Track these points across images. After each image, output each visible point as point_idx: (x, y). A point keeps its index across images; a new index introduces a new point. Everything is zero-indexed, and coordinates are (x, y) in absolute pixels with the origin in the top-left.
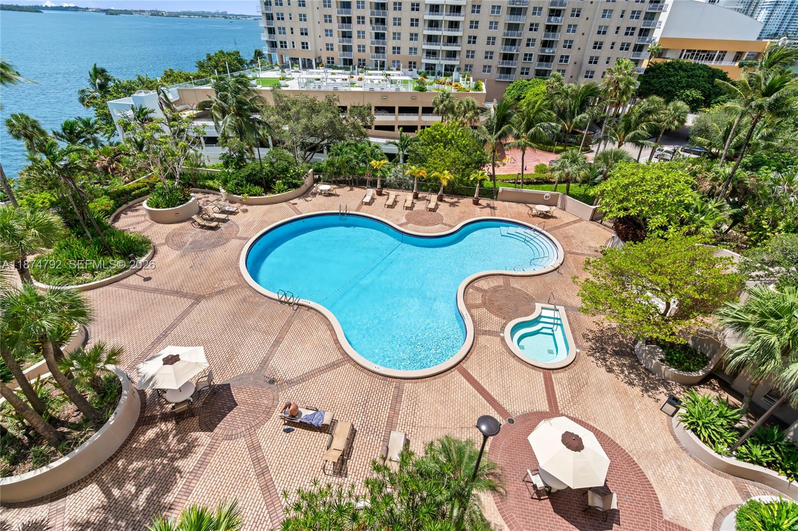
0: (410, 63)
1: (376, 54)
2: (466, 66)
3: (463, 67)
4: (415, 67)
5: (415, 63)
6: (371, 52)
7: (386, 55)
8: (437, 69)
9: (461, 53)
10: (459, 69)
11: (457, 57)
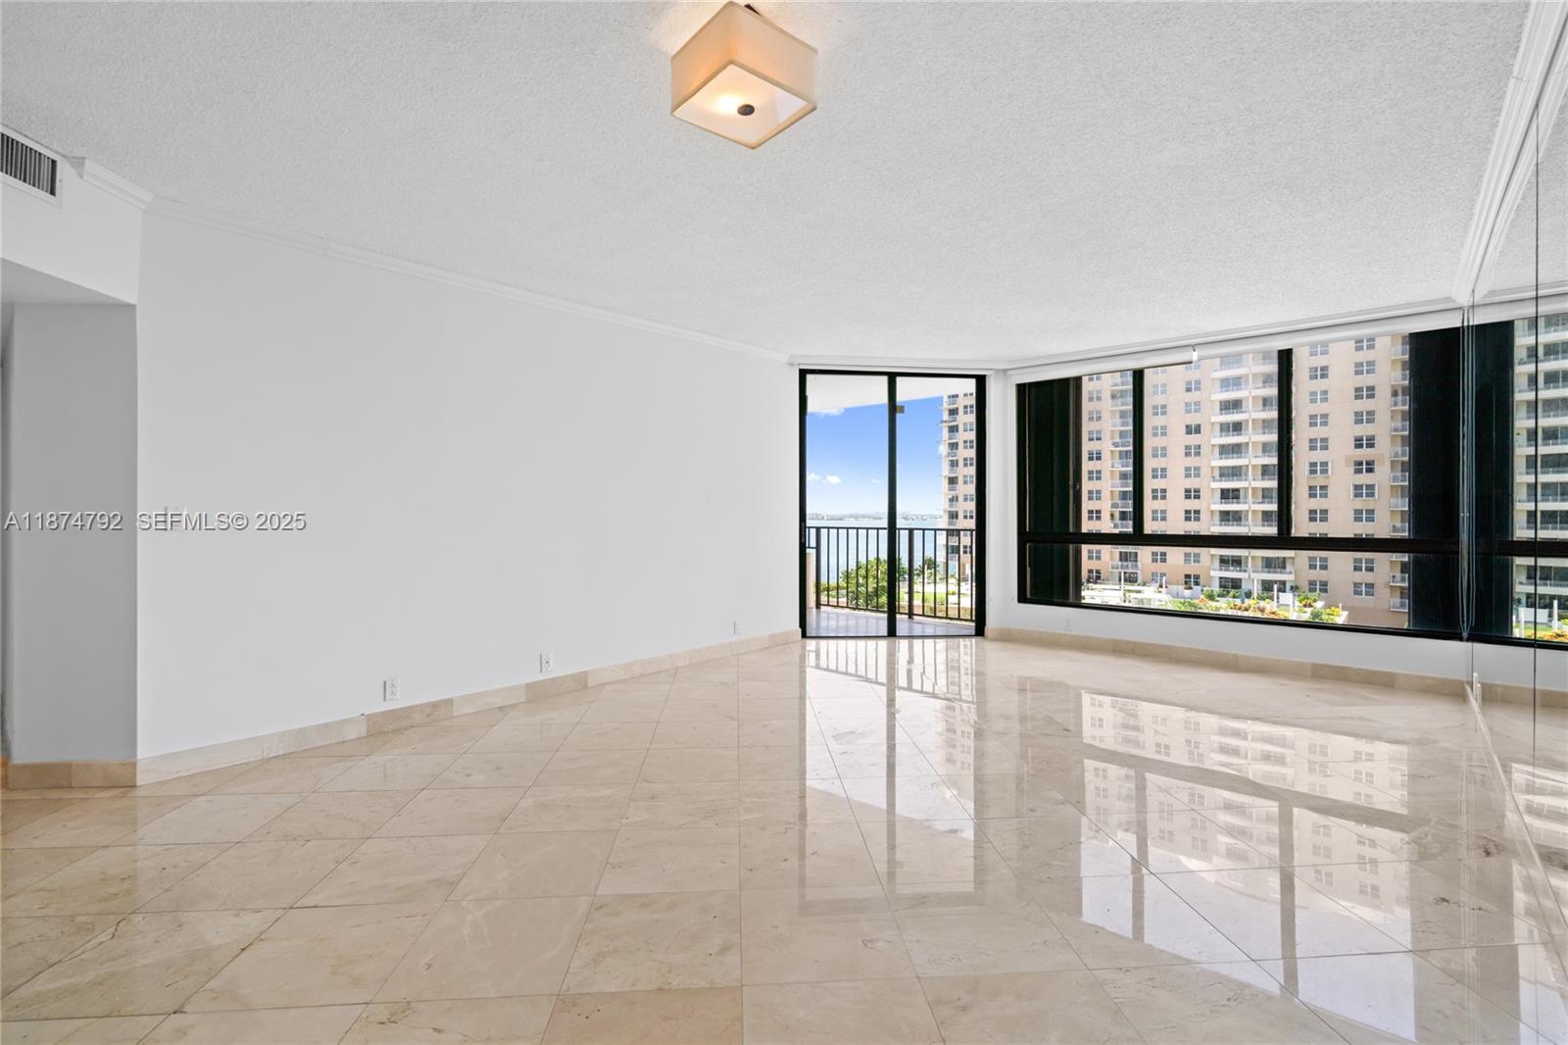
0: (1188, 576)
1: (1120, 563)
2: (1312, 583)
3: (1305, 585)
4: (1197, 584)
5: (1197, 577)
6: (1112, 559)
7: (1139, 563)
8: (1245, 586)
9: (1296, 561)
10: (1294, 589)
11: (1289, 568)
